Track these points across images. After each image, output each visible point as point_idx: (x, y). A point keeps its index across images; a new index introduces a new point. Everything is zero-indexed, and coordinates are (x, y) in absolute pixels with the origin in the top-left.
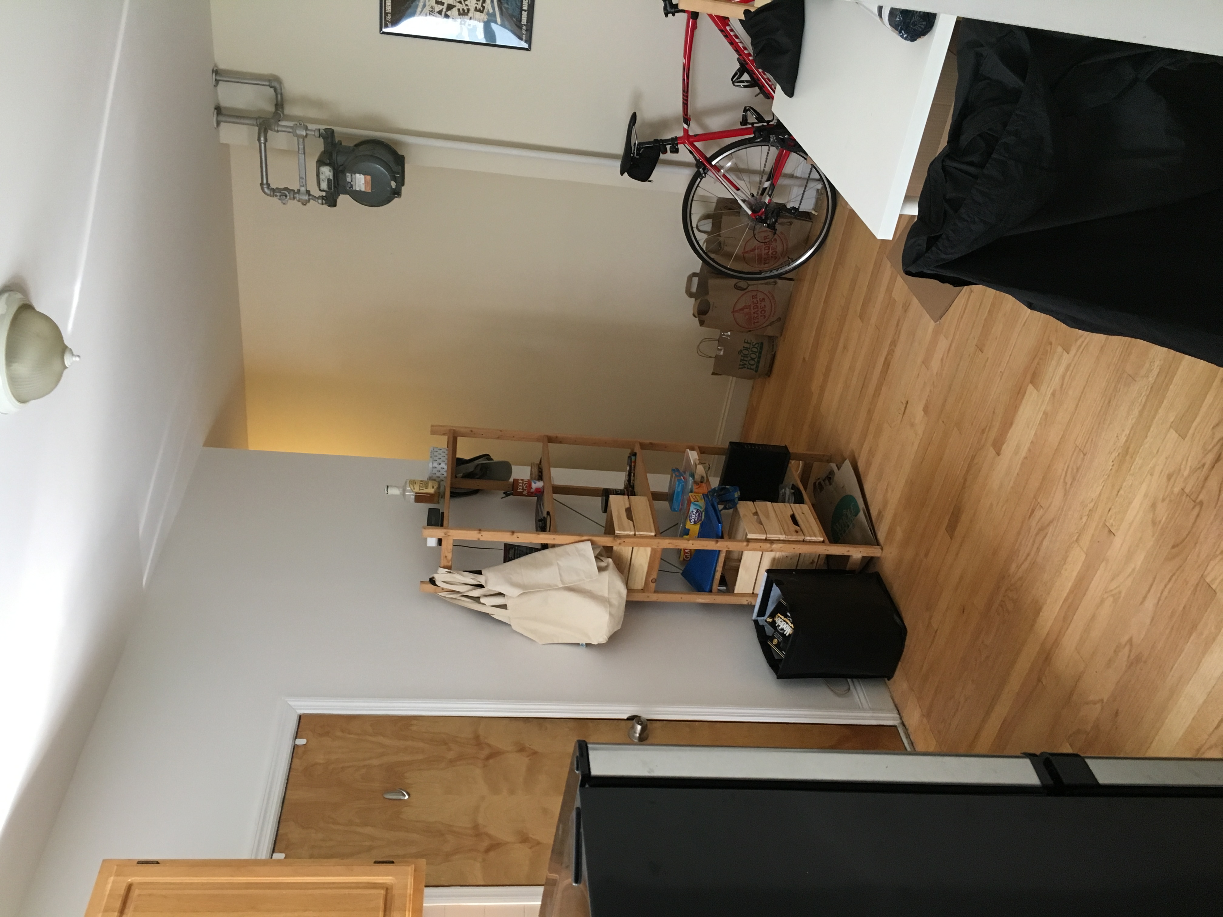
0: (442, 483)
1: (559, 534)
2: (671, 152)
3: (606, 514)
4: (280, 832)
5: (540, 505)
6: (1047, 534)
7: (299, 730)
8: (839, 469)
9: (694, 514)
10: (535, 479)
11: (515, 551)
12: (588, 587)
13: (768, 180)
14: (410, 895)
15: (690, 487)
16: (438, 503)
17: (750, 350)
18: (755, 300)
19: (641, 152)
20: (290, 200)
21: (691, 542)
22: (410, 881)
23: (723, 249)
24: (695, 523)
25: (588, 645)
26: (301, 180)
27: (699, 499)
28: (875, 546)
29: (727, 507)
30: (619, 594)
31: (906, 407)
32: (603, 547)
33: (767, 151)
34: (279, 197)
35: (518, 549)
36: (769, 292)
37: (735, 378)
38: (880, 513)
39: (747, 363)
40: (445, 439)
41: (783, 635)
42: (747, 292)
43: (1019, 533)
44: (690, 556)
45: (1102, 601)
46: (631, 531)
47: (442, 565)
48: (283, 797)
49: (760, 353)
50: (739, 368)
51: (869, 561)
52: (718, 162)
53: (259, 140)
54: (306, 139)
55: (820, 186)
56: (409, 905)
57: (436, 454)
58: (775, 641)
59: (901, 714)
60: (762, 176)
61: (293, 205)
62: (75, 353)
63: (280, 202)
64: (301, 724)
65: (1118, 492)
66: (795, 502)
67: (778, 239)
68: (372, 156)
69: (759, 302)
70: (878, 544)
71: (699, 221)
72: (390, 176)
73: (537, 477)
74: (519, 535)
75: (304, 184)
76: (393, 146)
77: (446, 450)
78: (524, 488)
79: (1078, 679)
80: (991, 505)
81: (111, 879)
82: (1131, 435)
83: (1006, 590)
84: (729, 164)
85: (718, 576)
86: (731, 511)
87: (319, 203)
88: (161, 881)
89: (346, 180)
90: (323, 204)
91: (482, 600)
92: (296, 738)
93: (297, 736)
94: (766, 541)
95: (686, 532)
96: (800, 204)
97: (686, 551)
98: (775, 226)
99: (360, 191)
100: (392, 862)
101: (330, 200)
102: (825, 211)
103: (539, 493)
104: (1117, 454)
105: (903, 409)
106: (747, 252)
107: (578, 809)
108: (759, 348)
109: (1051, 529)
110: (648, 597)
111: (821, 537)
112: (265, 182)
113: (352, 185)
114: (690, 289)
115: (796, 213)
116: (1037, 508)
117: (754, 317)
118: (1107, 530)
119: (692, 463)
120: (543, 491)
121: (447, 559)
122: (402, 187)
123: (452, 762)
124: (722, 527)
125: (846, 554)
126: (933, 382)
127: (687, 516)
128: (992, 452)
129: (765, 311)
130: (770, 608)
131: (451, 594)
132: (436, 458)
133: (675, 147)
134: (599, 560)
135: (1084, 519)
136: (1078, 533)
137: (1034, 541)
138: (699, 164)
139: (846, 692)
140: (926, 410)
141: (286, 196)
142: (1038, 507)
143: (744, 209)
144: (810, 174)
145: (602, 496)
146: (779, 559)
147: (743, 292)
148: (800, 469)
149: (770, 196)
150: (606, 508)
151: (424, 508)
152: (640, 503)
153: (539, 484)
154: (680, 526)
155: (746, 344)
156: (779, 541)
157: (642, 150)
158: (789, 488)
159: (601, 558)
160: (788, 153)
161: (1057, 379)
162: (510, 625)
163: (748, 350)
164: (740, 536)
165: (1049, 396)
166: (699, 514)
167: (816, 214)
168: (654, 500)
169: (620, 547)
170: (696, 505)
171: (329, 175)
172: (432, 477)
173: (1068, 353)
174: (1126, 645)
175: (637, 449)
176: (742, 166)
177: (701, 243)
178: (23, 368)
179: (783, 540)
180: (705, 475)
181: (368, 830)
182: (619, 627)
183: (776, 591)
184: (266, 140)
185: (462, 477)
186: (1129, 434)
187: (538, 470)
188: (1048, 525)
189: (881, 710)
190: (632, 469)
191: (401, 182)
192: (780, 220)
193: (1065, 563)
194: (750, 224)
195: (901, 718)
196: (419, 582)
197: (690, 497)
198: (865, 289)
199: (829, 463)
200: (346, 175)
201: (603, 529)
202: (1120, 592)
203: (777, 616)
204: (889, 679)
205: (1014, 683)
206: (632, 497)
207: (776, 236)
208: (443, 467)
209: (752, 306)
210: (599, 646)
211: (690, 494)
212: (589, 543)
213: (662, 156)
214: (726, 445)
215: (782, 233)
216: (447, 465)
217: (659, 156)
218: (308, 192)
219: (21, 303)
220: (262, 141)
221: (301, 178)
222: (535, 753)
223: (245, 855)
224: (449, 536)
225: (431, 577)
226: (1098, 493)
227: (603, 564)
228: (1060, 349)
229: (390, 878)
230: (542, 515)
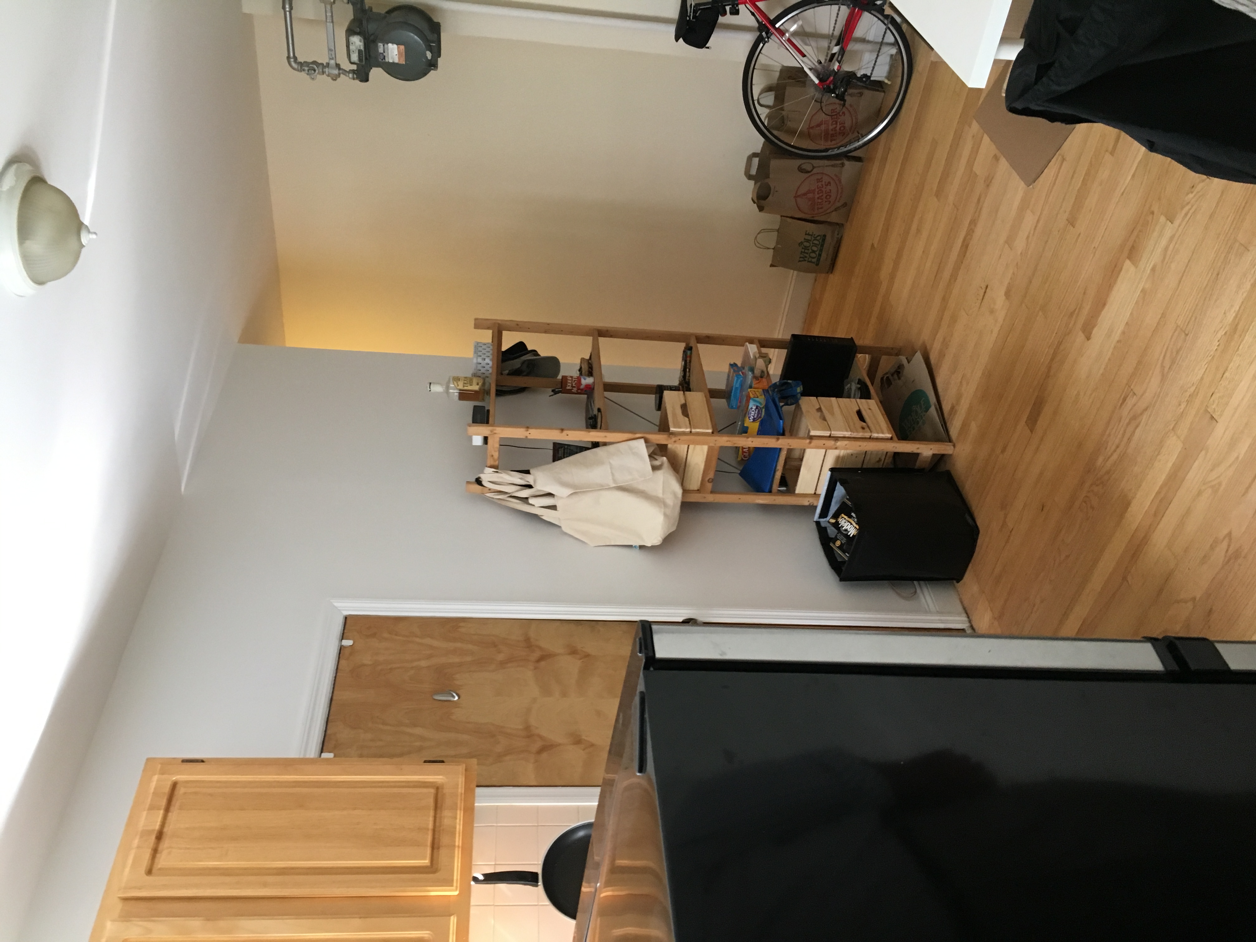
0: (487, 379)
1: (611, 432)
2: (731, 13)
3: (659, 412)
4: (328, 732)
5: (591, 402)
6: (1139, 424)
7: (345, 631)
8: (909, 362)
9: (753, 411)
10: (586, 375)
11: (564, 450)
12: (641, 487)
13: (837, 45)
14: (462, 794)
15: (749, 382)
16: (483, 400)
17: (811, 243)
18: (820, 184)
19: (697, 15)
20: (318, 76)
21: (750, 439)
22: (461, 780)
23: (786, 125)
24: (754, 420)
25: (641, 547)
26: (330, 52)
27: (759, 395)
28: (946, 443)
29: (789, 402)
30: (675, 494)
31: (985, 292)
32: (658, 445)
33: (837, 12)
34: (307, 72)
35: (567, 448)
36: (836, 176)
37: (796, 272)
38: (953, 408)
39: (807, 255)
40: (490, 332)
41: (847, 536)
42: (812, 175)
43: (1108, 423)
44: (749, 455)
45: (1200, 493)
46: (687, 428)
47: (489, 465)
48: (330, 698)
49: (822, 246)
50: (799, 261)
51: (940, 459)
52: (782, 24)
53: (284, 8)
54: (333, 6)
55: (894, 51)
56: (460, 804)
57: (480, 349)
58: (838, 543)
59: (971, 617)
60: (831, 41)
61: (322, 79)
62: (91, 230)
63: (308, 76)
64: (347, 626)
65: (1224, 374)
66: (861, 398)
67: (846, 112)
68: (406, 23)
69: (824, 187)
70: (950, 441)
71: (760, 94)
72: (425, 45)
73: (587, 373)
74: (569, 432)
75: (334, 56)
76: (428, 12)
77: (491, 345)
78: (574, 385)
79: (1168, 577)
80: (1078, 394)
81: (156, 778)
82: (1241, 311)
83: (1092, 485)
84: (794, 28)
85: (778, 475)
86: (793, 407)
87: (350, 78)
88: (206, 780)
89: (378, 51)
90: (354, 79)
91: (531, 501)
92: (342, 639)
93: (343, 637)
94: (830, 439)
95: (744, 431)
96: (873, 70)
97: (744, 450)
98: (844, 97)
99: (393, 63)
100: (443, 762)
101: (362, 75)
102: (900, 79)
103: (589, 391)
104: (1224, 332)
105: (982, 294)
106: (812, 128)
107: (642, 693)
108: (821, 241)
109: (1144, 417)
110: (705, 498)
111: (889, 434)
112: (292, 55)
113: (385, 56)
114: (749, 172)
115: (867, 83)
116: (1129, 397)
117: (818, 202)
118: (1208, 416)
119: (752, 357)
120: (594, 389)
121: (494, 459)
122: (439, 59)
123: (503, 664)
124: (783, 424)
125: (916, 451)
126: (1017, 263)
127: (746, 413)
128: (1081, 337)
129: (830, 196)
130: (833, 508)
131: (498, 495)
132: (480, 354)
133: (735, 8)
134: (652, 459)
135: (1183, 406)
136: (1174, 420)
137: (1125, 432)
138: (762, 28)
139: (912, 595)
140: (1008, 294)
141: (315, 70)
142: (1131, 394)
143: (810, 77)
144: (883, 39)
145: (656, 393)
146: (843, 457)
147: (807, 175)
148: (866, 362)
149: (839, 62)
150: (660, 405)
151: (469, 405)
152: (696, 399)
153: (589, 381)
154: (738, 424)
155: (807, 236)
156: (844, 438)
157: (699, 12)
158: (855, 383)
159: (656, 457)
160: (860, 12)
161: (1159, 251)
162: (560, 527)
163: (809, 243)
164: (802, 433)
165: (1149, 272)
166: (759, 411)
167: (889, 83)
168: (711, 397)
169: (675, 445)
170: (755, 401)
171: (360, 46)
172: (477, 373)
173: (1172, 223)
174: (1224, 538)
175: (693, 343)
176: (808, 29)
177: (763, 117)
178: (36, 246)
179: (848, 438)
180: (765, 369)
181: (418, 731)
182: (674, 529)
183: (840, 490)
184: (291, 8)
185: (508, 374)
186: (1239, 310)
187: (588, 366)
188: (1142, 414)
189: (949, 613)
190: (688, 364)
191: (437, 52)
192: (851, 91)
193: (1158, 454)
194: (818, 95)
195: (970, 621)
196: (465, 483)
197: (749, 392)
198: (943, 162)
199: (898, 356)
200: (377, 45)
201: (657, 428)
202: (1220, 484)
203: (840, 517)
204: (958, 582)
205: (1097, 582)
206: (687, 393)
207: (844, 110)
208: (488, 363)
209: (817, 190)
210: (653, 548)
211: (749, 390)
212: (642, 441)
213: (721, 19)
214: (788, 337)
215: (851, 106)
216: (492, 360)
217: (718, 19)
218: (338, 66)
219: (33, 175)
220: (287, 9)
221: (330, 50)
222: (587, 656)
223: (293, 753)
224: (495, 433)
225: (477, 477)
226: (1199, 377)
227: (657, 463)
228: (1163, 219)
229: (441, 777)
230: (593, 413)
